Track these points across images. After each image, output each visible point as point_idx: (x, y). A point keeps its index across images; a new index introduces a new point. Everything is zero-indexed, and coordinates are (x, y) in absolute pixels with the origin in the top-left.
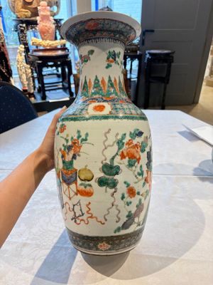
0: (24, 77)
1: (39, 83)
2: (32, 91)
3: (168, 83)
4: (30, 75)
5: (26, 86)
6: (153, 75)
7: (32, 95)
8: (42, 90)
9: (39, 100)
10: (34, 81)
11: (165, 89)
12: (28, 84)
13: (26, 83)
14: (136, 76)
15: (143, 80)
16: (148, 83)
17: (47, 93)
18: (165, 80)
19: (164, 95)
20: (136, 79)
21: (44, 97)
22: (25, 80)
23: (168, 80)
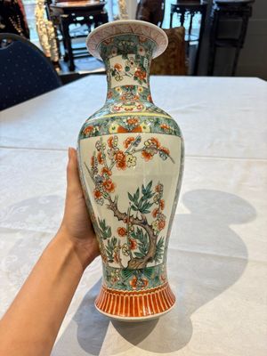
0: (45, 39)
1: (65, 48)
2: (56, 59)
3: (241, 47)
4: (53, 35)
5: (48, 51)
6: (220, 37)
7: (57, 64)
8: (70, 58)
9: (65, 71)
10: (58, 46)
11: (237, 55)
12: (51, 49)
13: (48, 47)
14: (197, 38)
15: (206, 44)
16: (214, 47)
17: (76, 62)
18: (238, 43)
19: (235, 65)
20: (196, 43)
21: (72, 68)
22: (47, 43)
23: (243, 42)
